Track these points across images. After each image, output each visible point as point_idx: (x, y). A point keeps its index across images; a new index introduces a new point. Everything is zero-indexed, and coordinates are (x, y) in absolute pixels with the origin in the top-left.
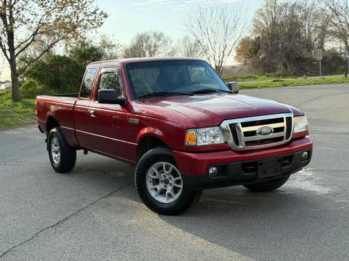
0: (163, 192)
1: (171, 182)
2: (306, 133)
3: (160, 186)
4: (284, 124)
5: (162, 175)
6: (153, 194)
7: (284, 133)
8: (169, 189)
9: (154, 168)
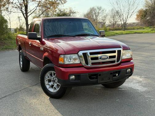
0: (52, 86)
1: (56, 81)
2: (131, 59)
3: (51, 83)
4: (116, 54)
5: (52, 77)
6: (48, 87)
7: (116, 59)
8: (55, 85)
9: (48, 74)
